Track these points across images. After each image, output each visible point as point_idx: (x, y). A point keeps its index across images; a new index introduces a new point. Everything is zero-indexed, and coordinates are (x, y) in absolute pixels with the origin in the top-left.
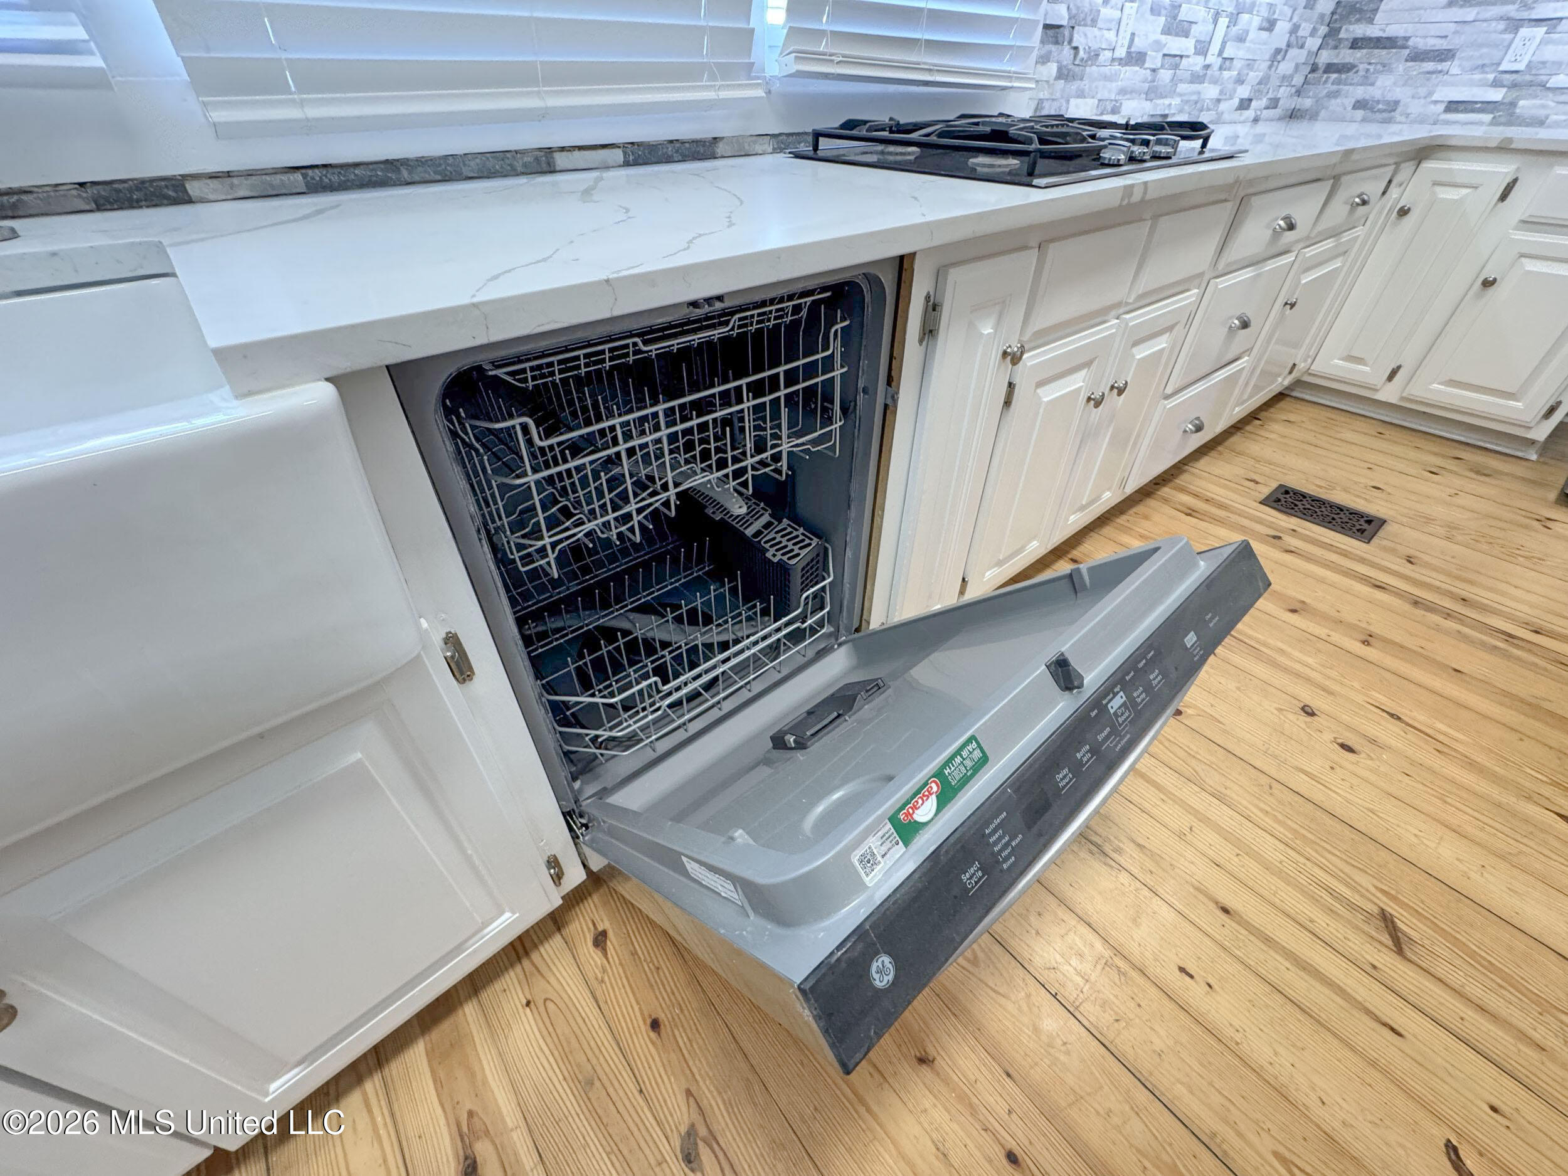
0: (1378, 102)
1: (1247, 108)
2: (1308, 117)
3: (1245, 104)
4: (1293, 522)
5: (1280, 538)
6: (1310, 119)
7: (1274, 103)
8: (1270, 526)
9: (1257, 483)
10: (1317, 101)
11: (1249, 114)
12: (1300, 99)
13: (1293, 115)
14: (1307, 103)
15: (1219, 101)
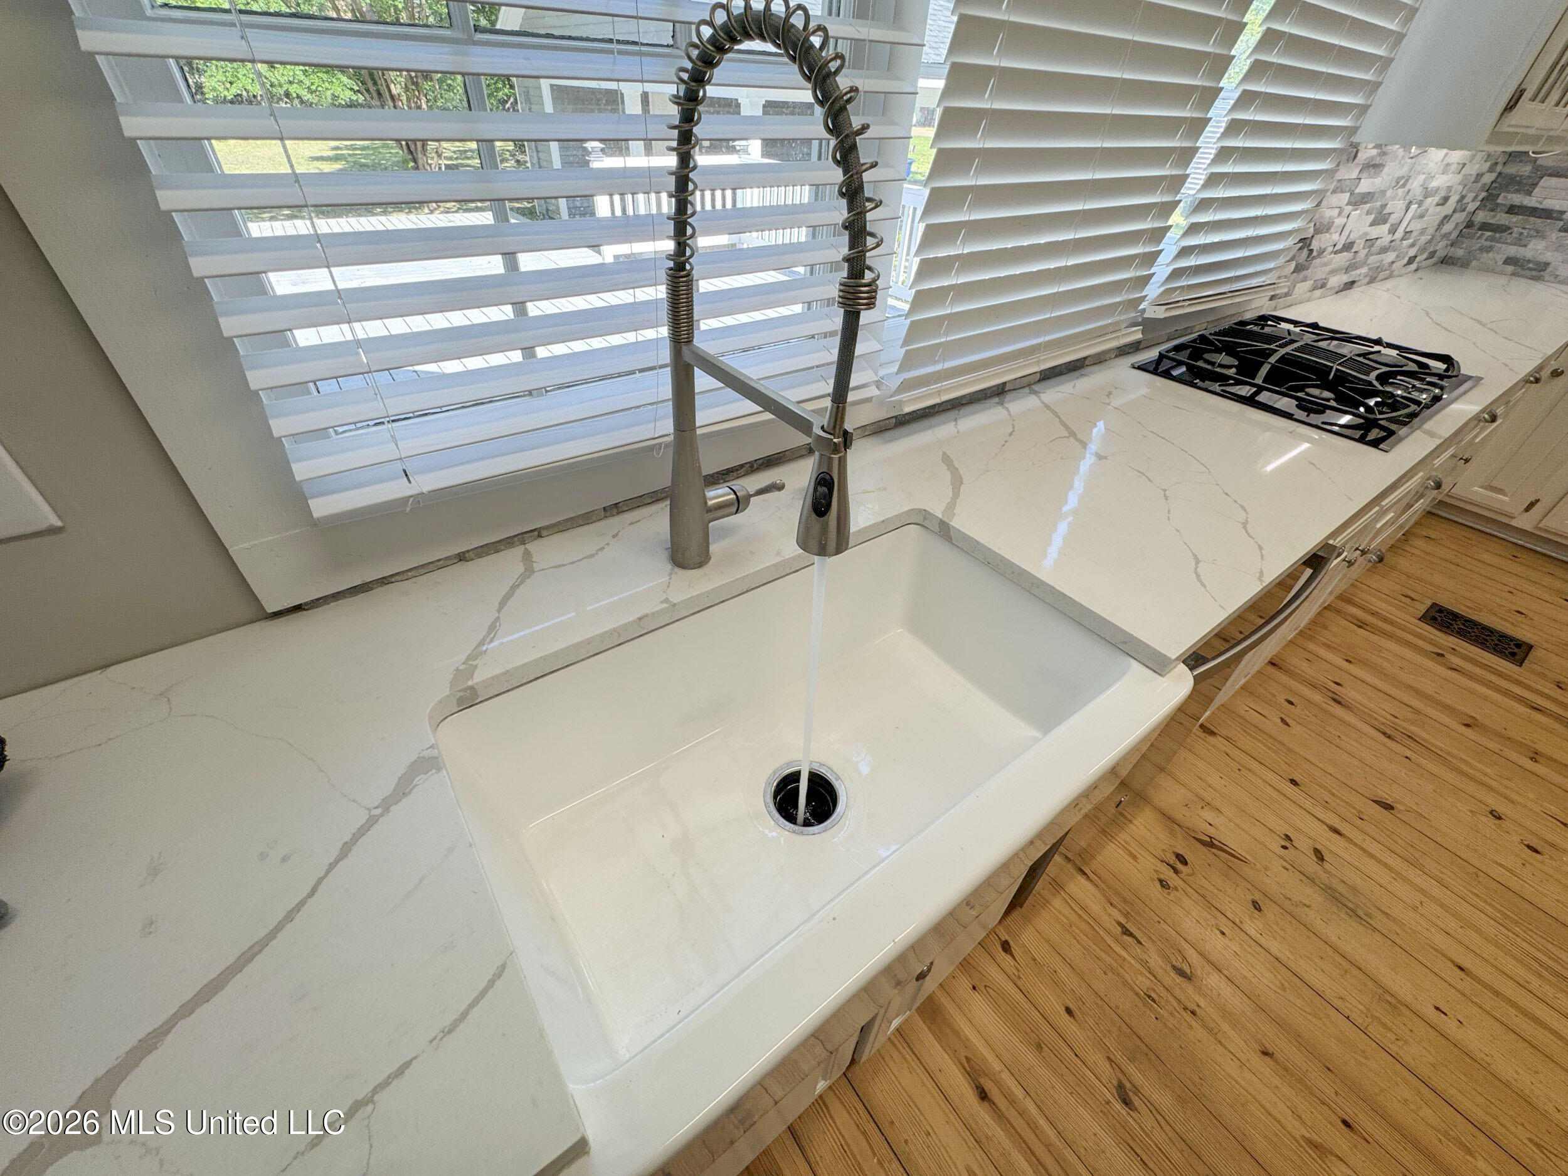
1: (1413, 262)
2: (1459, 264)
4: (1451, 641)
5: (1442, 655)
6: (1462, 266)
7: (1432, 255)
8: (1431, 642)
9: (1413, 599)
10: (1469, 253)
12: (1452, 249)
13: (1446, 261)
14: (1460, 253)
15: (1395, 262)
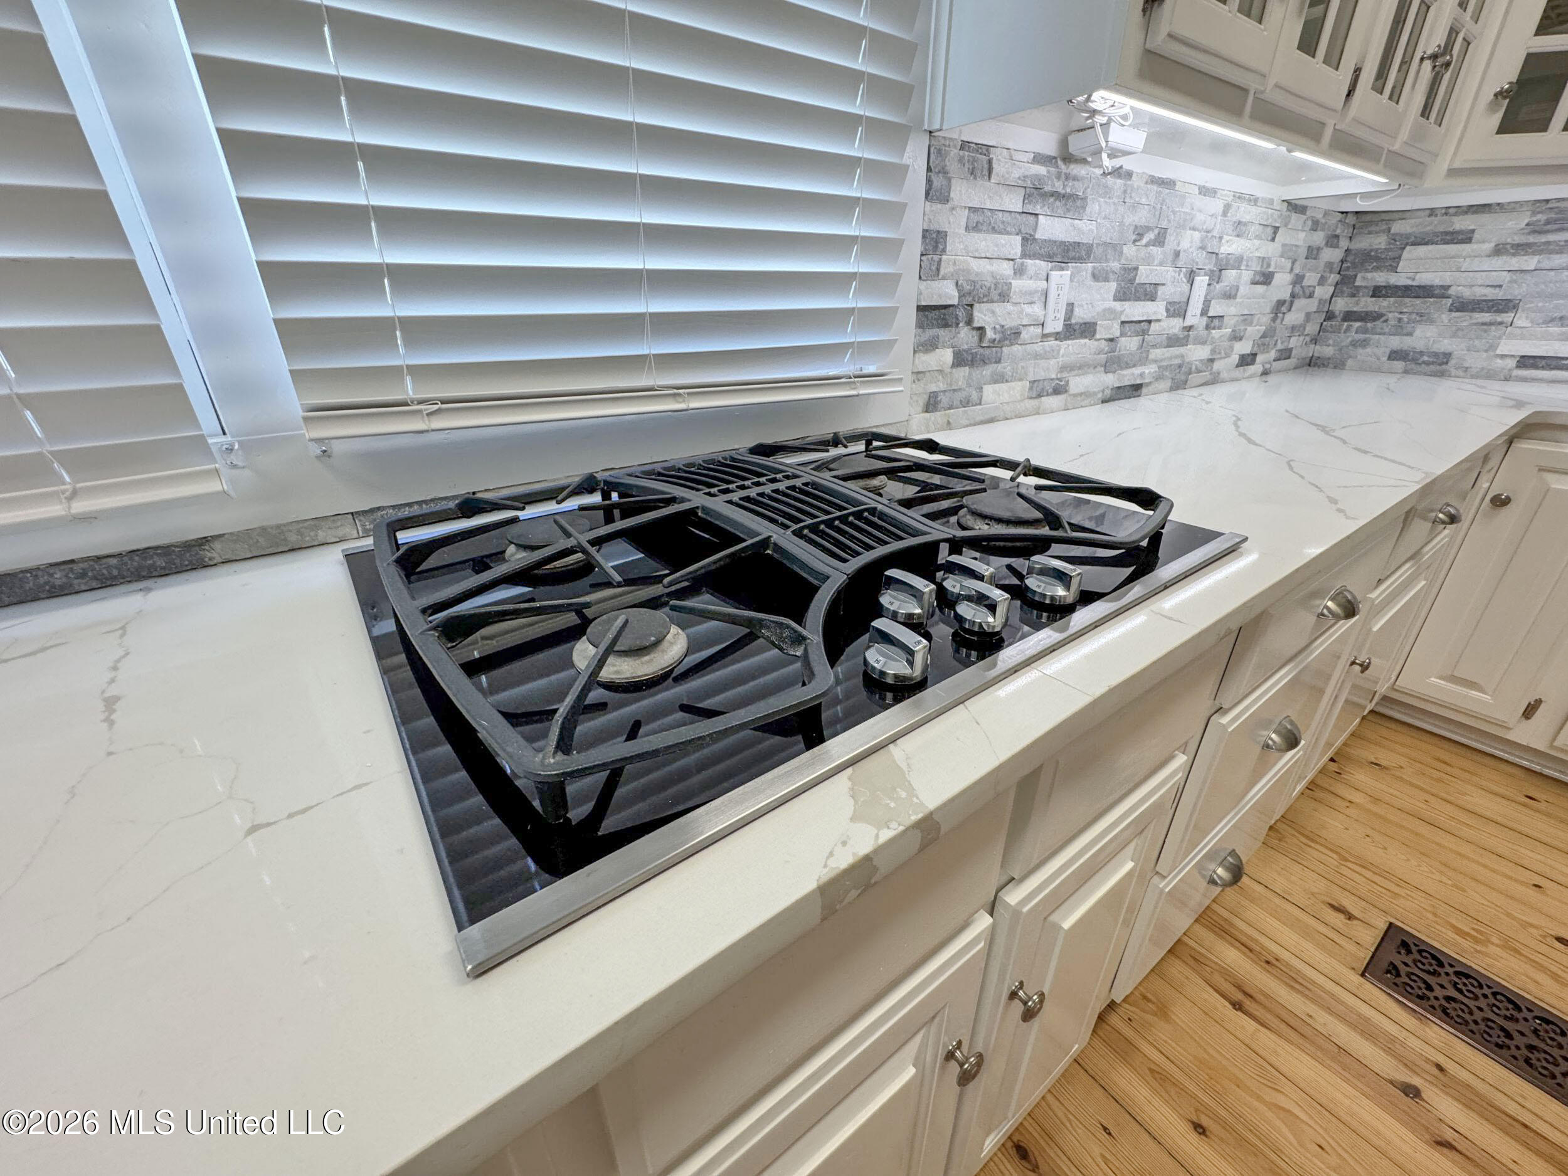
0: (1421, 353)
1: (1253, 362)
2: (1331, 365)
3: (1246, 360)
5: (1415, 1093)
6: (1335, 367)
7: (1285, 354)
9: (1350, 917)
10: (1340, 350)
11: (1257, 368)
12: (1317, 347)
13: (1312, 363)
14: (1328, 351)
15: (1212, 361)
